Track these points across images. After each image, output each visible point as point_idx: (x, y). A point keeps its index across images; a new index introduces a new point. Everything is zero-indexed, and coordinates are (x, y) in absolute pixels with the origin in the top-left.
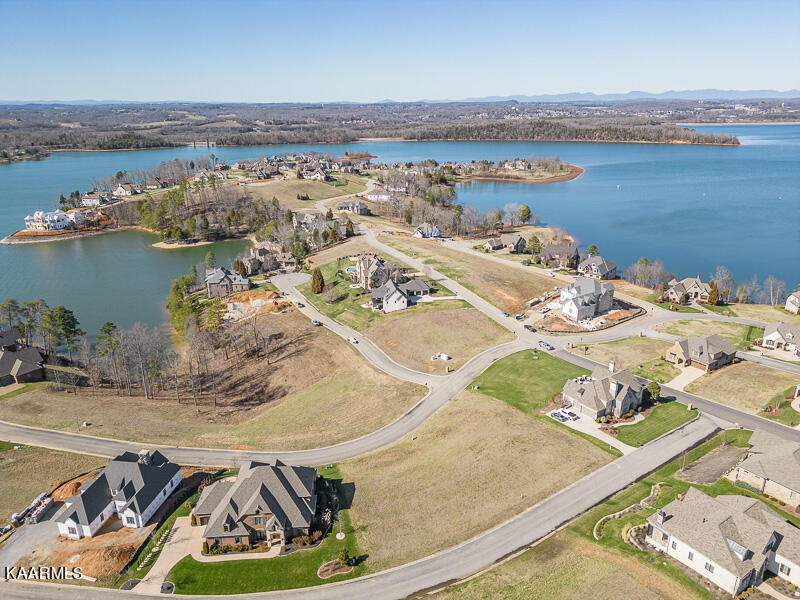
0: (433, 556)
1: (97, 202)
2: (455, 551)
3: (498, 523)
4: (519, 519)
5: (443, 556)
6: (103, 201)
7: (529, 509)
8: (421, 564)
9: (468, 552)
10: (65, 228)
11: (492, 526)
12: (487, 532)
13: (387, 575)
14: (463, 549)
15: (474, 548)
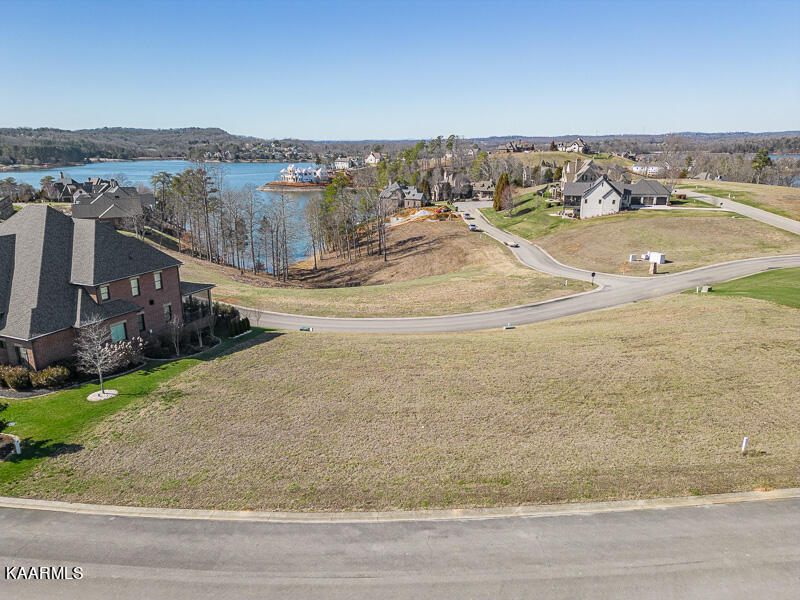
0: (243, 515)
1: (346, 165)
2: (334, 529)
3: (591, 496)
4: (697, 513)
5: (277, 530)
6: (353, 165)
7: (761, 495)
8: (174, 527)
9: (378, 548)
10: (311, 182)
11: (554, 496)
12: (519, 511)
13: (37, 516)
14: (369, 533)
15: (422, 542)
